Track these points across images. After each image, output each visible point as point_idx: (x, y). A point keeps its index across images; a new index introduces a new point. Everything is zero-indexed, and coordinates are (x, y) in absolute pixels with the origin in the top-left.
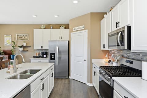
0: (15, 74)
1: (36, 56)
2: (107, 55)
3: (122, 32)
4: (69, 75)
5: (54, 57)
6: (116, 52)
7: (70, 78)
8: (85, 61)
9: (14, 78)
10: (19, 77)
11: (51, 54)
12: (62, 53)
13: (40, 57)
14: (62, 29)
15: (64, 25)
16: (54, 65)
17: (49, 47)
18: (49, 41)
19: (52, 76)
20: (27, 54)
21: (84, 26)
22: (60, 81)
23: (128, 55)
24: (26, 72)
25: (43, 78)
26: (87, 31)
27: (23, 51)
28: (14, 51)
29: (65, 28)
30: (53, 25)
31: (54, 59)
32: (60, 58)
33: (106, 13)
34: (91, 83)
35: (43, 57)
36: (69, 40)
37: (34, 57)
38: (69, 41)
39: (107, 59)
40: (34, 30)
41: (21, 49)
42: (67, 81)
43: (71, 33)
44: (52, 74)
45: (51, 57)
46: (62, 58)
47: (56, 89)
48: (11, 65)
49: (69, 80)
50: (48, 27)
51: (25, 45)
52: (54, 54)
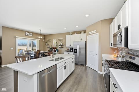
0: (53, 59)
1: (67, 50)
2: (115, 52)
3: (121, 33)
4: (86, 64)
5: (77, 51)
6: (123, 50)
7: (87, 66)
8: (97, 55)
9: (52, 60)
10: (54, 60)
11: (75, 50)
12: (81, 50)
13: (69, 51)
14: (82, 34)
15: (83, 31)
16: (75, 56)
17: (74, 45)
18: (74, 42)
19: (73, 63)
20: (63, 49)
21: (96, 30)
22: (79, 67)
23: (133, 52)
24: (59, 58)
25: (65, 63)
26: (98, 33)
27: (61, 47)
28: (57, 47)
29: (84, 33)
30: (77, 32)
31: (76, 53)
32: (80, 52)
33: (114, 18)
34: (101, 72)
35: (71, 51)
36: (86, 40)
37: (66, 51)
38: (86, 42)
39: (115, 55)
40: (66, 36)
41: (60, 46)
42: (84, 68)
43: (88, 36)
44: (73, 61)
45: (75, 51)
46: (81, 53)
47: (76, 71)
48: (52, 54)
49: (86, 67)
50: (73, 33)
51: (62, 44)
52: (77, 50)
